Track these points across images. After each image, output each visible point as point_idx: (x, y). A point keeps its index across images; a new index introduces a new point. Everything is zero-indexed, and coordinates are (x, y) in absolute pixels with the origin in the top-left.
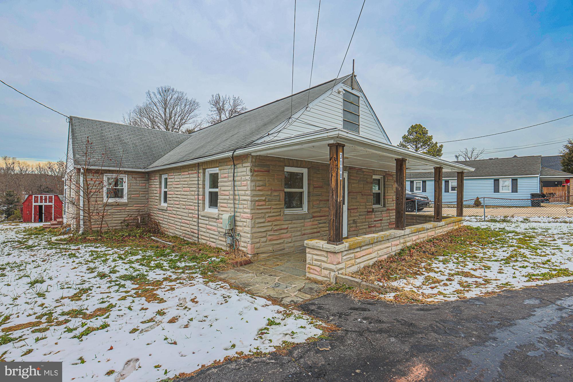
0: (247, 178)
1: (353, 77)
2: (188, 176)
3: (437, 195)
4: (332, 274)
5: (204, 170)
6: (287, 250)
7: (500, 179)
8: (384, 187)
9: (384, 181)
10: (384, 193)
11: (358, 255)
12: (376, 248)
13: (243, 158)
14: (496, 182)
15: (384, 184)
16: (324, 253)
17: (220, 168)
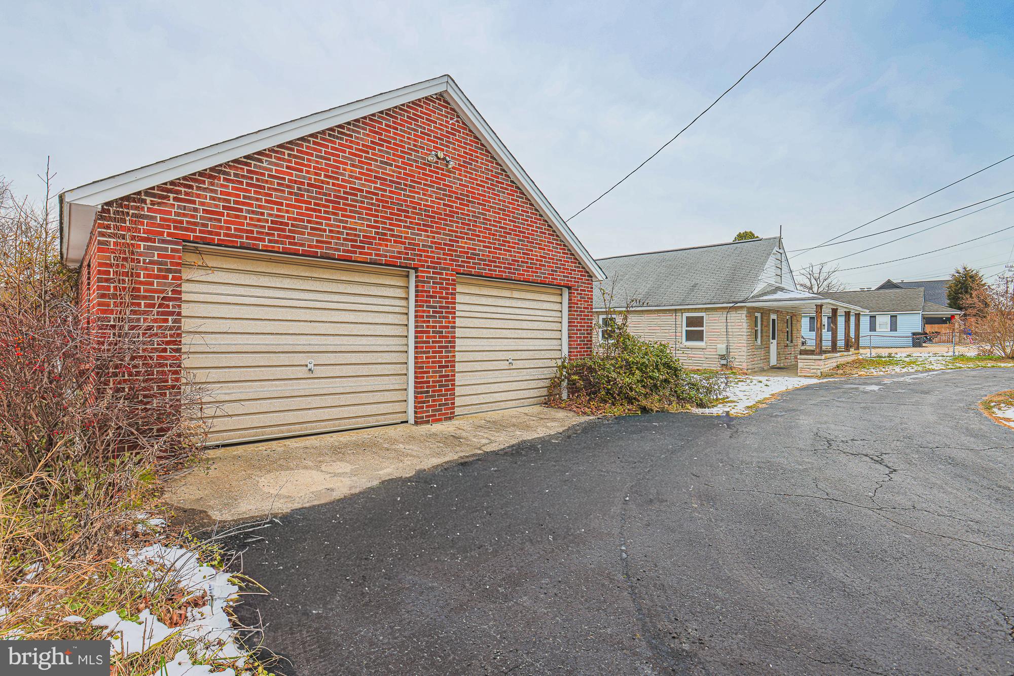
0: (743, 321)
1: (780, 238)
2: (659, 317)
3: (847, 332)
4: (819, 371)
5: (682, 313)
6: (756, 370)
7: (877, 316)
8: (792, 326)
9: (791, 321)
10: (792, 331)
11: (826, 363)
12: (830, 361)
13: (742, 307)
14: (872, 318)
15: (791, 323)
16: (813, 361)
17: (707, 313)
